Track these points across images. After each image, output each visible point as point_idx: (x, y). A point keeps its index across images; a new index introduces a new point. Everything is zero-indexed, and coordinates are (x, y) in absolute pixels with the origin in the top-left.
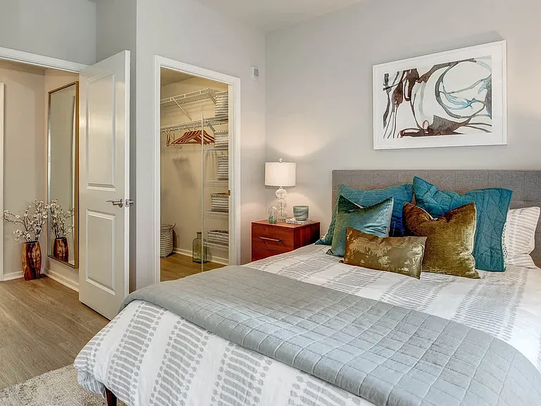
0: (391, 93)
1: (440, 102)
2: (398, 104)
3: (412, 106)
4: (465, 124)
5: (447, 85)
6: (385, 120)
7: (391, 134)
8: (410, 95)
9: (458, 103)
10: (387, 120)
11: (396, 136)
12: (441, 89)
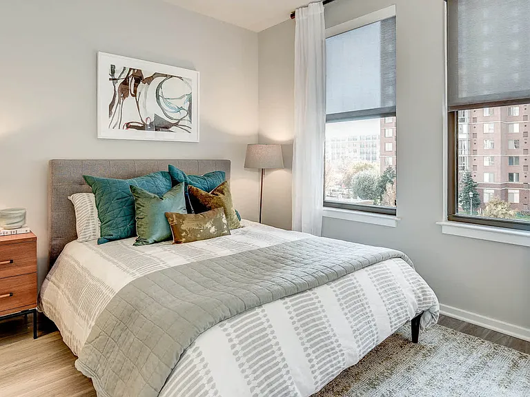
0: (117, 85)
1: (160, 104)
2: (124, 97)
3: (137, 102)
4: (176, 125)
5: (165, 91)
6: (110, 110)
7: (116, 124)
8: (135, 92)
9: (172, 108)
10: (113, 111)
11: (121, 127)
12: (160, 94)
